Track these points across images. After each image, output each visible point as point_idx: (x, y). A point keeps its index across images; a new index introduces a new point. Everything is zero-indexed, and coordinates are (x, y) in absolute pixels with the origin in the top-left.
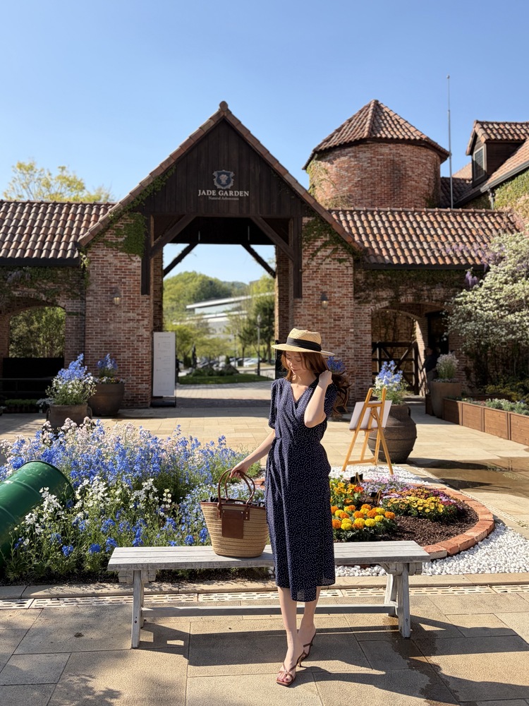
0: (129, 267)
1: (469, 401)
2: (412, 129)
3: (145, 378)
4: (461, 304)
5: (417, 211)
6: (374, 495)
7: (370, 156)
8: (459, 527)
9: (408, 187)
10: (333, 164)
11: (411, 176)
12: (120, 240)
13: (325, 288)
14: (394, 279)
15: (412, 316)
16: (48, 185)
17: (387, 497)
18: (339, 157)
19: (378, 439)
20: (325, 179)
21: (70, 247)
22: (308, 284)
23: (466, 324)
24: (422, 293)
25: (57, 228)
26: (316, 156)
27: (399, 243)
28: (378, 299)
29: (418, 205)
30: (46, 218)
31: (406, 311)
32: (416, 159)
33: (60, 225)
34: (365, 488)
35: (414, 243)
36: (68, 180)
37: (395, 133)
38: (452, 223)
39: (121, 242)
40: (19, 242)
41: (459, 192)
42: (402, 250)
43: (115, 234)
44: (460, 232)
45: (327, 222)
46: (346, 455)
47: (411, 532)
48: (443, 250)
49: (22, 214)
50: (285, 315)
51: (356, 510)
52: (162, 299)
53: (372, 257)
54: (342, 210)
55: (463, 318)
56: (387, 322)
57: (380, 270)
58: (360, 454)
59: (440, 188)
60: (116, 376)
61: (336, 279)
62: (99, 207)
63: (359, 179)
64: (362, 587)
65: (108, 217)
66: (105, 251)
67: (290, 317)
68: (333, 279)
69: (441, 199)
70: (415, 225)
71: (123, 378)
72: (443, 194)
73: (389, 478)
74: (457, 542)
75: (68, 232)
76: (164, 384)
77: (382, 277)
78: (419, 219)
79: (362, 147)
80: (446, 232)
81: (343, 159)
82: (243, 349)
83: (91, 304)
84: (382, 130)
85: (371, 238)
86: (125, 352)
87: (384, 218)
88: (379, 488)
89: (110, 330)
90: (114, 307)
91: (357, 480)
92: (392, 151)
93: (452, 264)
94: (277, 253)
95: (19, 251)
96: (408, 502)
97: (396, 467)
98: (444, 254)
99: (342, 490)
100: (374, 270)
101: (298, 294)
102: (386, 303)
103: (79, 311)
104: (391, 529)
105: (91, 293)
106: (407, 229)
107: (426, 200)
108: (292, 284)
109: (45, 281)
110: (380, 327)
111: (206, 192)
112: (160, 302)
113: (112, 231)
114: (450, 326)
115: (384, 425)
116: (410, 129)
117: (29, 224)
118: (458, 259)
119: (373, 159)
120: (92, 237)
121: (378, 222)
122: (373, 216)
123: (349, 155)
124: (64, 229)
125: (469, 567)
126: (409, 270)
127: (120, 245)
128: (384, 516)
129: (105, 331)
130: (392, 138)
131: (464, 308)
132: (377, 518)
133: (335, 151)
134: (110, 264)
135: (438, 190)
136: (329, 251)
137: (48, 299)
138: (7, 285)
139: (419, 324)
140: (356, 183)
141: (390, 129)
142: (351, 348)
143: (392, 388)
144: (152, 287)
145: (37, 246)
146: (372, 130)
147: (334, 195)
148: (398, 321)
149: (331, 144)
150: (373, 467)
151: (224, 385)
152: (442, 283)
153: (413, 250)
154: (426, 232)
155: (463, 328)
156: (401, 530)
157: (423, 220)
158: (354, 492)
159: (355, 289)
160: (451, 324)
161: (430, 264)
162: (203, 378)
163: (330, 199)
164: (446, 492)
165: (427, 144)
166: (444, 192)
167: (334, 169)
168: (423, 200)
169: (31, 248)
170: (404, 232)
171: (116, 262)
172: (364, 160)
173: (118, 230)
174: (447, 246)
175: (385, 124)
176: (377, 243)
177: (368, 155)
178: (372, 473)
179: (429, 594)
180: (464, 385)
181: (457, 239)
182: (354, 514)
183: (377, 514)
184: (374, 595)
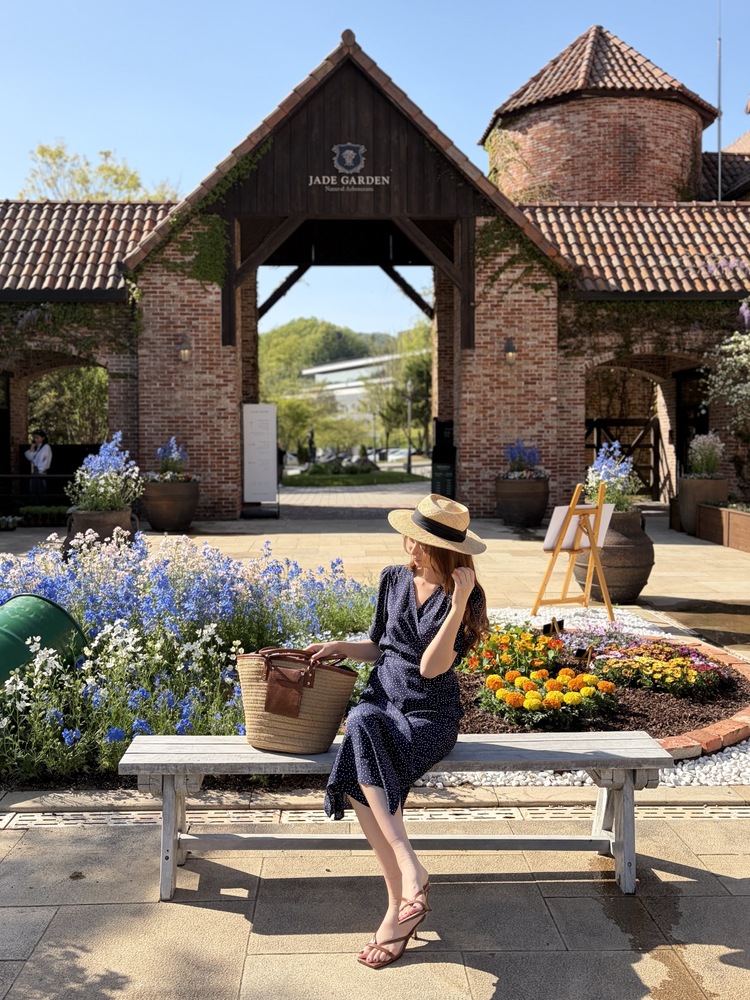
0: (203, 302)
1: (740, 508)
2: (657, 73)
3: (231, 474)
4: (732, 356)
5: (662, 207)
6: (581, 653)
7: (586, 119)
8: (723, 707)
9: (648, 170)
10: (526, 133)
11: (653, 152)
12: (188, 259)
13: (511, 333)
14: (624, 316)
15: (651, 377)
16: (85, 181)
17: (602, 657)
18: (536, 123)
19: (591, 566)
20: (514, 159)
21: (112, 271)
22: (484, 326)
23: (738, 386)
24: (668, 338)
25: (91, 243)
26: (500, 121)
27: (632, 258)
28: (597, 349)
29: (664, 198)
30: (76, 226)
31: (641, 369)
32: (662, 123)
33: (96, 237)
34: (568, 641)
35: (656, 258)
36: (115, 173)
37: (629, 79)
38: (719, 225)
39: (189, 263)
40: (33, 265)
41: (732, 177)
42: (637, 270)
43: (179, 250)
44: (733, 239)
45: (516, 225)
46: (538, 590)
47: (641, 715)
48: (703, 269)
49: (38, 221)
50: (449, 378)
51: (549, 677)
52: (256, 353)
53: (588, 281)
54: (541, 207)
55: (733, 379)
56: (611, 387)
57: (601, 302)
58: (561, 589)
59: (700, 170)
60: (189, 471)
61: (529, 318)
62: (156, 207)
63: (569, 157)
64: (555, 804)
65: (167, 223)
66: (164, 278)
67: (455, 380)
68: (524, 317)
69: (702, 189)
70: (658, 229)
71: (197, 475)
72: (706, 181)
73: (607, 627)
74: (718, 732)
75: (109, 248)
76: (260, 484)
77: (605, 313)
78: (664, 219)
79: (575, 105)
80: (710, 240)
81: (543, 125)
82: (388, 435)
83: (146, 360)
84: (608, 76)
85: (587, 250)
86: (199, 434)
87: (609, 219)
88: (590, 643)
89: (176, 401)
90: (180, 366)
91: (554, 630)
92: (623, 111)
93: (718, 292)
94: (437, 279)
95: (35, 278)
96: (637, 665)
97: (618, 610)
98: (705, 274)
99: (528, 645)
100: (590, 302)
101: (469, 342)
102: (609, 356)
103: (128, 371)
104: (608, 709)
105: (145, 343)
106: (645, 236)
107: (678, 190)
108: (459, 326)
109: (75, 325)
110: (600, 395)
111: (321, 181)
112: (253, 358)
113: (175, 244)
114: (713, 391)
115: (600, 543)
116: (654, 72)
117: (48, 236)
118: (728, 282)
119: (592, 124)
120: (143, 256)
121: (599, 224)
122: (591, 215)
123: (553, 118)
124: (103, 243)
125: (739, 774)
126: (648, 302)
127: (188, 267)
128: (597, 688)
129: (168, 401)
130: (624, 89)
131: (735, 361)
132: (585, 691)
133: (531, 112)
134: (173, 297)
135: (696, 173)
136: (519, 272)
137: (80, 353)
138: (18, 332)
139: (662, 389)
140: (563, 165)
141: (620, 74)
142: (552, 427)
143: (616, 485)
144: (238, 333)
145: (62, 271)
146: (591, 75)
147: (528, 184)
148: (629, 385)
149: (524, 101)
150: (581, 609)
151: (357, 488)
152: (701, 321)
153: (654, 269)
154: (675, 240)
155: (733, 394)
156: (625, 710)
157: (671, 221)
158: (549, 649)
159: (560, 333)
160: (713, 387)
161: (681, 292)
162: (324, 477)
163: (521, 191)
164: (701, 650)
165: (680, 97)
166: (706, 177)
167: (529, 142)
168: (672, 191)
169: (52, 275)
170: (641, 240)
171: (182, 294)
172: (576, 126)
173: (184, 242)
174: (710, 262)
175: (612, 66)
176: (597, 258)
177: (584, 117)
178: (580, 618)
179: (669, 817)
180: (733, 484)
181: (727, 250)
182: (545, 684)
183: (586, 684)
184: (576, 818)
